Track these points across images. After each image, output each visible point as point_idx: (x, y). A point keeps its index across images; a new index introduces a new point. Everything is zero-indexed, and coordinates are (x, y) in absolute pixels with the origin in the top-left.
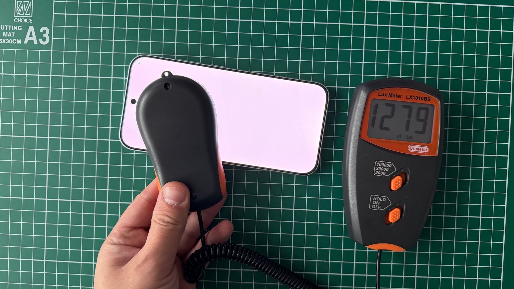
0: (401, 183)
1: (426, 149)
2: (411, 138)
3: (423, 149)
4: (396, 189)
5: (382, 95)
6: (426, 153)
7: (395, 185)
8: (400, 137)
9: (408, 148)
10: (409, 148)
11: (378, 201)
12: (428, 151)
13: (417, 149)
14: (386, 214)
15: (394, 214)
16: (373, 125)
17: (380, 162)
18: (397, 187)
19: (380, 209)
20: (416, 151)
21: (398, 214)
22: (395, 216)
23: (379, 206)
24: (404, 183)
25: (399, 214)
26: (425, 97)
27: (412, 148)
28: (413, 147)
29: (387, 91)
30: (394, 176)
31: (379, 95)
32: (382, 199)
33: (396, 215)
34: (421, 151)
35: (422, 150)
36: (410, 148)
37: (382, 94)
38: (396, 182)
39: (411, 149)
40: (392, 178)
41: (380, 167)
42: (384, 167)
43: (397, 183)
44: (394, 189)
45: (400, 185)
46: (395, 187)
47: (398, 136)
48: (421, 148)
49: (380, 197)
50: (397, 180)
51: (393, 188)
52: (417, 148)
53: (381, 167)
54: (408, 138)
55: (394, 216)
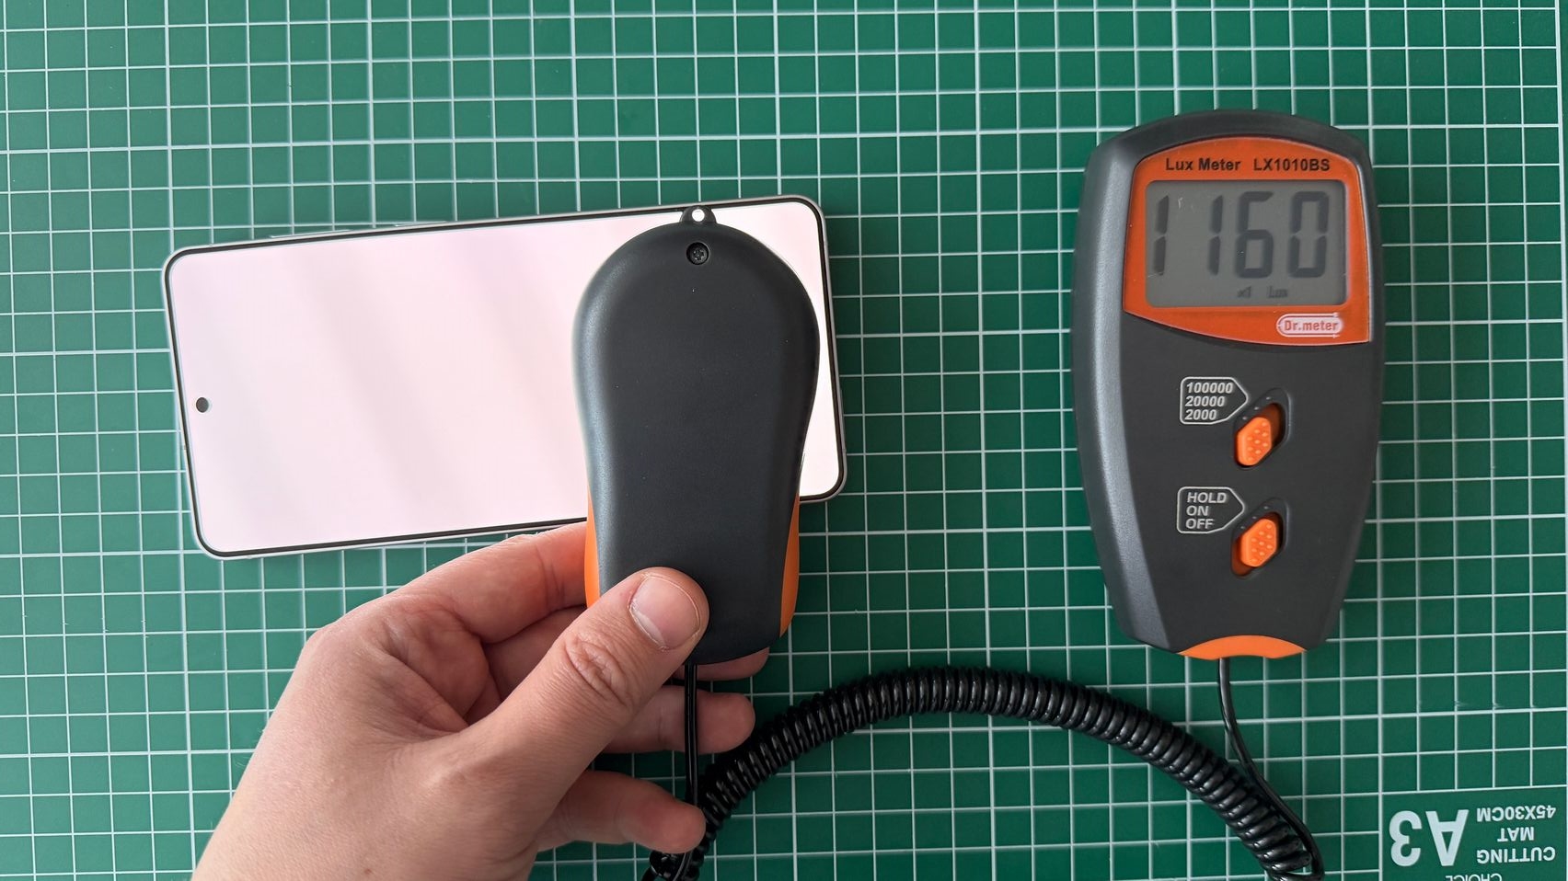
0: (1270, 440)
1: (1336, 324)
2: (1283, 293)
3: (1323, 323)
4: (1254, 458)
5: (1180, 167)
6: (1334, 336)
7: (1250, 449)
8: (1249, 295)
9: (1278, 326)
10: (1281, 325)
11: (1204, 505)
12: (1339, 328)
13: (1307, 325)
14: (1232, 544)
15: (1259, 540)
16: (1160, 266)
17: (1195, 381)
18: (1258, 452)
19: (1211, 528)
20: (1301, 332)
21: (1269, 537)
22: (1261, 543)
23: (1207, 520)
24: (1278, 439)
25: (1273, 536)
26: (1312, 160)
27: (1290, 326)
28: (1294, 320)
29: (1194, 152)
30: (1244, 418)
31: (1168, 169)
32: (1215, 498)
33: (1265, 542)
34: (1320, 331)
35: (1320, 327)
36: (1283, 325)
37: (1177, 163)
38: (1254, 437)
39: (1286, 329)
40: (1238, 425)
41: (1198, 394)
42: (1210, 394)
43: (1257, 442)
44: (1250, 459)
45: (1267, 446)
46: (1252, 454)
47: (1241, 294)
48: (1319, 320)
49: (1208, 491)
50: (1257, 432)
51: (1245, 458)
52: (1304, 324)
53: (1202, 394)
54: (1271, 296)
55: (1258, 544)
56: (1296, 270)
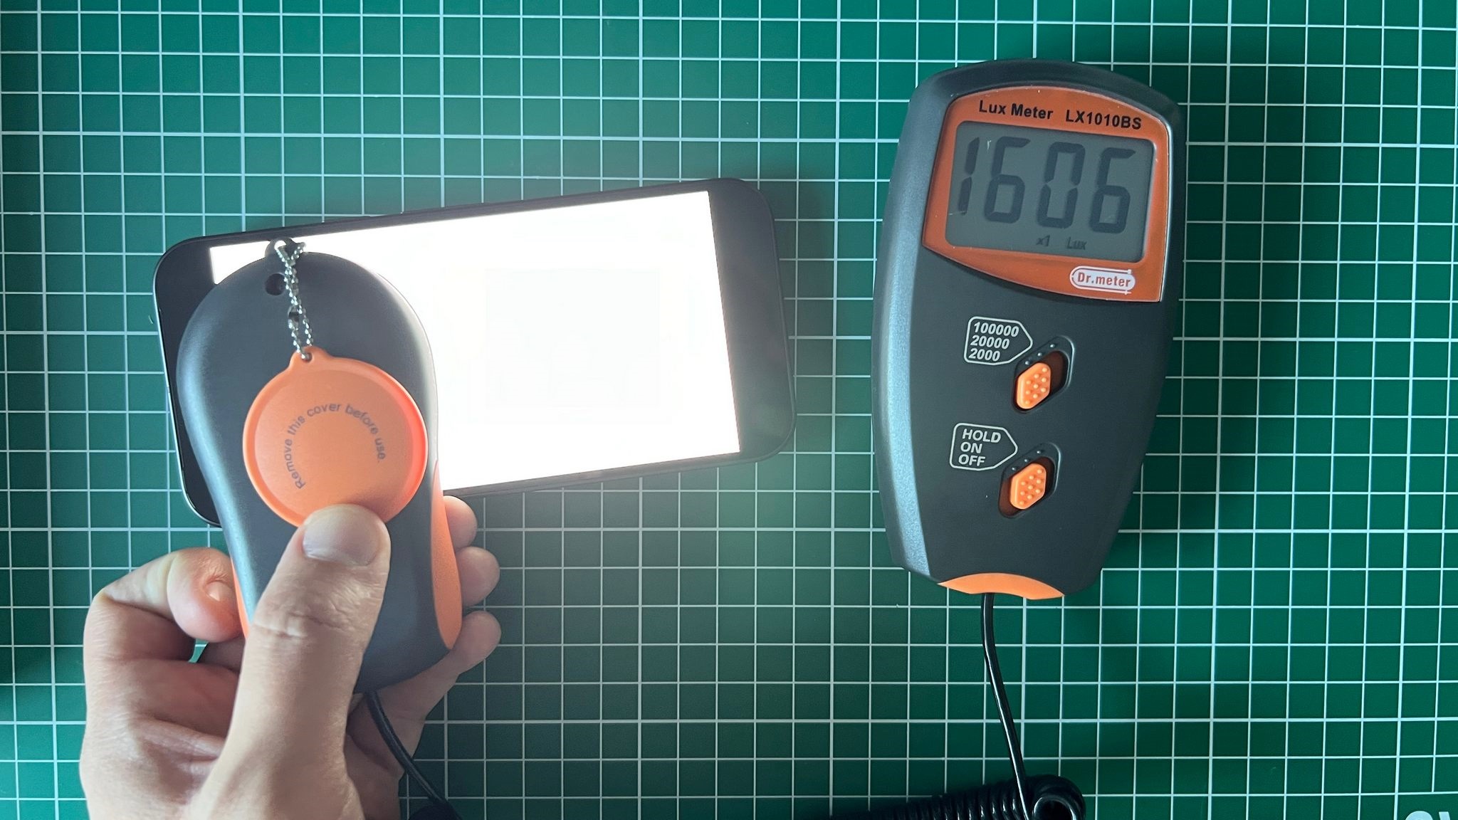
0: (1048, 384)
1: (1128, 281)
2: (1081, 246)
3: (1116, 279)
4: (1031, 401)
5: (993, 110)
6: (1126, 293)
7: (1028, 393)
8: (1047, 245)
9: (1071, 276)
10: (1074, 277)
11: (978, 443)
12: (1132, 284)
13: (1099, 279)
14: (1001, 484)
15: (1027, 484)
16: (963, 204)
17: (983, 321)
18: (1035, 396)
19: (983, 465)
20: (1094, 285)
21: (1038, 482)
22: (1030, 487)
23: (980, 458)
24: (1057, 384)
25: (1042, 480)
26: (1124, 117)
27: (1082, 277)
28: (1087, 273)
29: (1009, 96)
30: (1026, 362)
31: (981, 110)
32: (989, 437)
33: (1034, 486)
34: (1112, 286)
35: (1113, 282)
36: (1076, 277)
37: (991, 106)
38: (1033, 381)
39: (1079, 280)
40: (1019, 369)
41: (984, 335)
42: (995, 336)
43: (1036, 386)
44: (1027, 402)
45: (1045, 392)
46: (1026, 398)
47: (1040, 241)
48: (1112, 276)
49: (984, 430)
50: (1037, 376)
51: (1022, 402)
52: (1097, 278)
53: (987, 335)
54: (1069, 247)
55: (1026, 487)
56: (1096, 224)
